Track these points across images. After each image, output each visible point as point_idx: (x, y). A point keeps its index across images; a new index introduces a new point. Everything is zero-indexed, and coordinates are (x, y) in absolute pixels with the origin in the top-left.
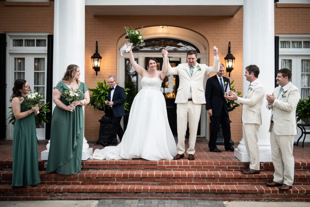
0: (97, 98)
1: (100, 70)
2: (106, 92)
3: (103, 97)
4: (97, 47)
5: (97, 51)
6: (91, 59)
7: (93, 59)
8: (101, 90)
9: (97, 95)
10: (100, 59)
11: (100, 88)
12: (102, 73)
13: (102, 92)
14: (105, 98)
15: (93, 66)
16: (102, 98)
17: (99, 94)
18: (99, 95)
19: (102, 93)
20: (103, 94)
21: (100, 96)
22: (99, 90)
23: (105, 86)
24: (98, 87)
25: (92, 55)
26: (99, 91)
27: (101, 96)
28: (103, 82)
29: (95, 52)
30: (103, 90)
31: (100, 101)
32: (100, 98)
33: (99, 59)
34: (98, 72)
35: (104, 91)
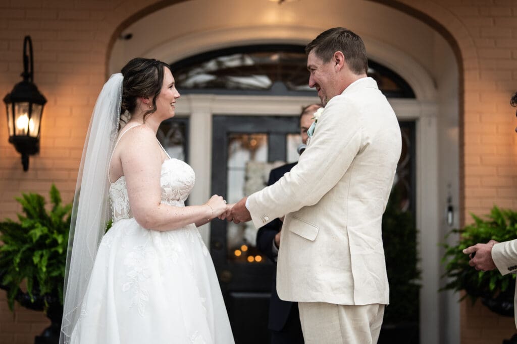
0: (18, 260)
1: (42, 150)
2: (55, 236)
3: (40, 252)
4: (28, 61)
5: (28, 74)
6: (4, 106)
7: (10, 106)
8: (33, 227)
9: (15, 248)
10: (40, 107)
11: (30, 216)
12: (49, 163)
13: (38, 232)
14: (49, 259)
15: (12, 133)
16: (36, 260)
17: (24, 242)
18: (27, 246)
19: (35, 240)
20: (41, 244)
21: (29, 249)
22: (25, 225)
23: (53, 211)
24: (24, 215)
25: (9, 89)
26: (26, 230)
27: (32, 251)
28: (47, 197)
29: (21, 79)
30: (43, 225)
31: (29, 270)
32: (27, 261)
33: (34, 106)
34: (32, 160)
35: (45, 230)
